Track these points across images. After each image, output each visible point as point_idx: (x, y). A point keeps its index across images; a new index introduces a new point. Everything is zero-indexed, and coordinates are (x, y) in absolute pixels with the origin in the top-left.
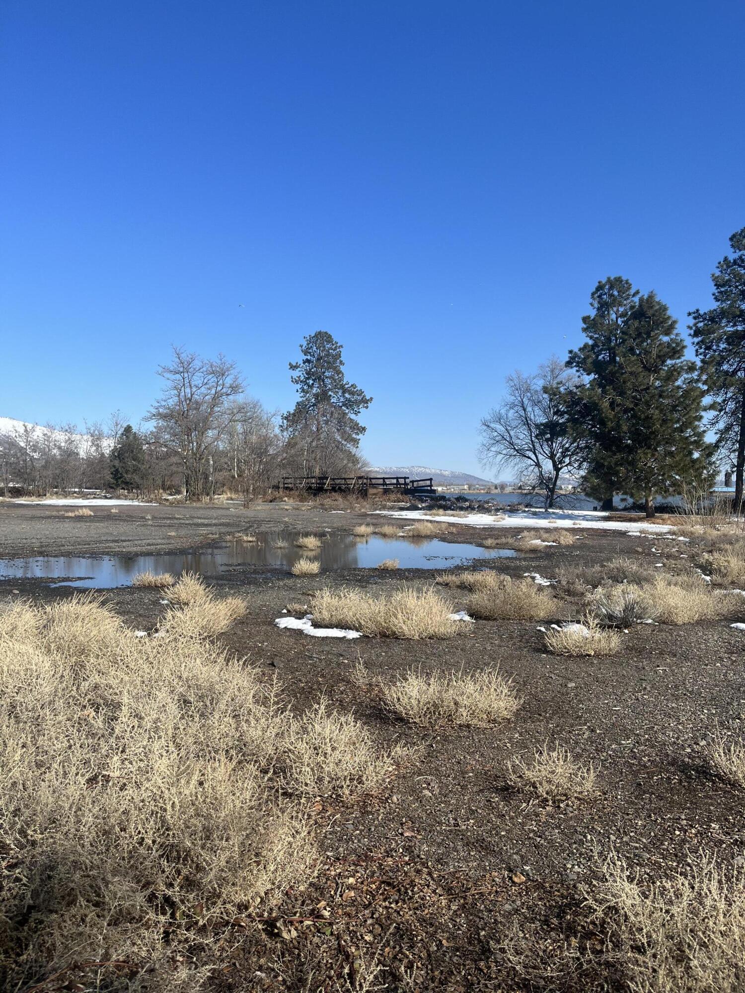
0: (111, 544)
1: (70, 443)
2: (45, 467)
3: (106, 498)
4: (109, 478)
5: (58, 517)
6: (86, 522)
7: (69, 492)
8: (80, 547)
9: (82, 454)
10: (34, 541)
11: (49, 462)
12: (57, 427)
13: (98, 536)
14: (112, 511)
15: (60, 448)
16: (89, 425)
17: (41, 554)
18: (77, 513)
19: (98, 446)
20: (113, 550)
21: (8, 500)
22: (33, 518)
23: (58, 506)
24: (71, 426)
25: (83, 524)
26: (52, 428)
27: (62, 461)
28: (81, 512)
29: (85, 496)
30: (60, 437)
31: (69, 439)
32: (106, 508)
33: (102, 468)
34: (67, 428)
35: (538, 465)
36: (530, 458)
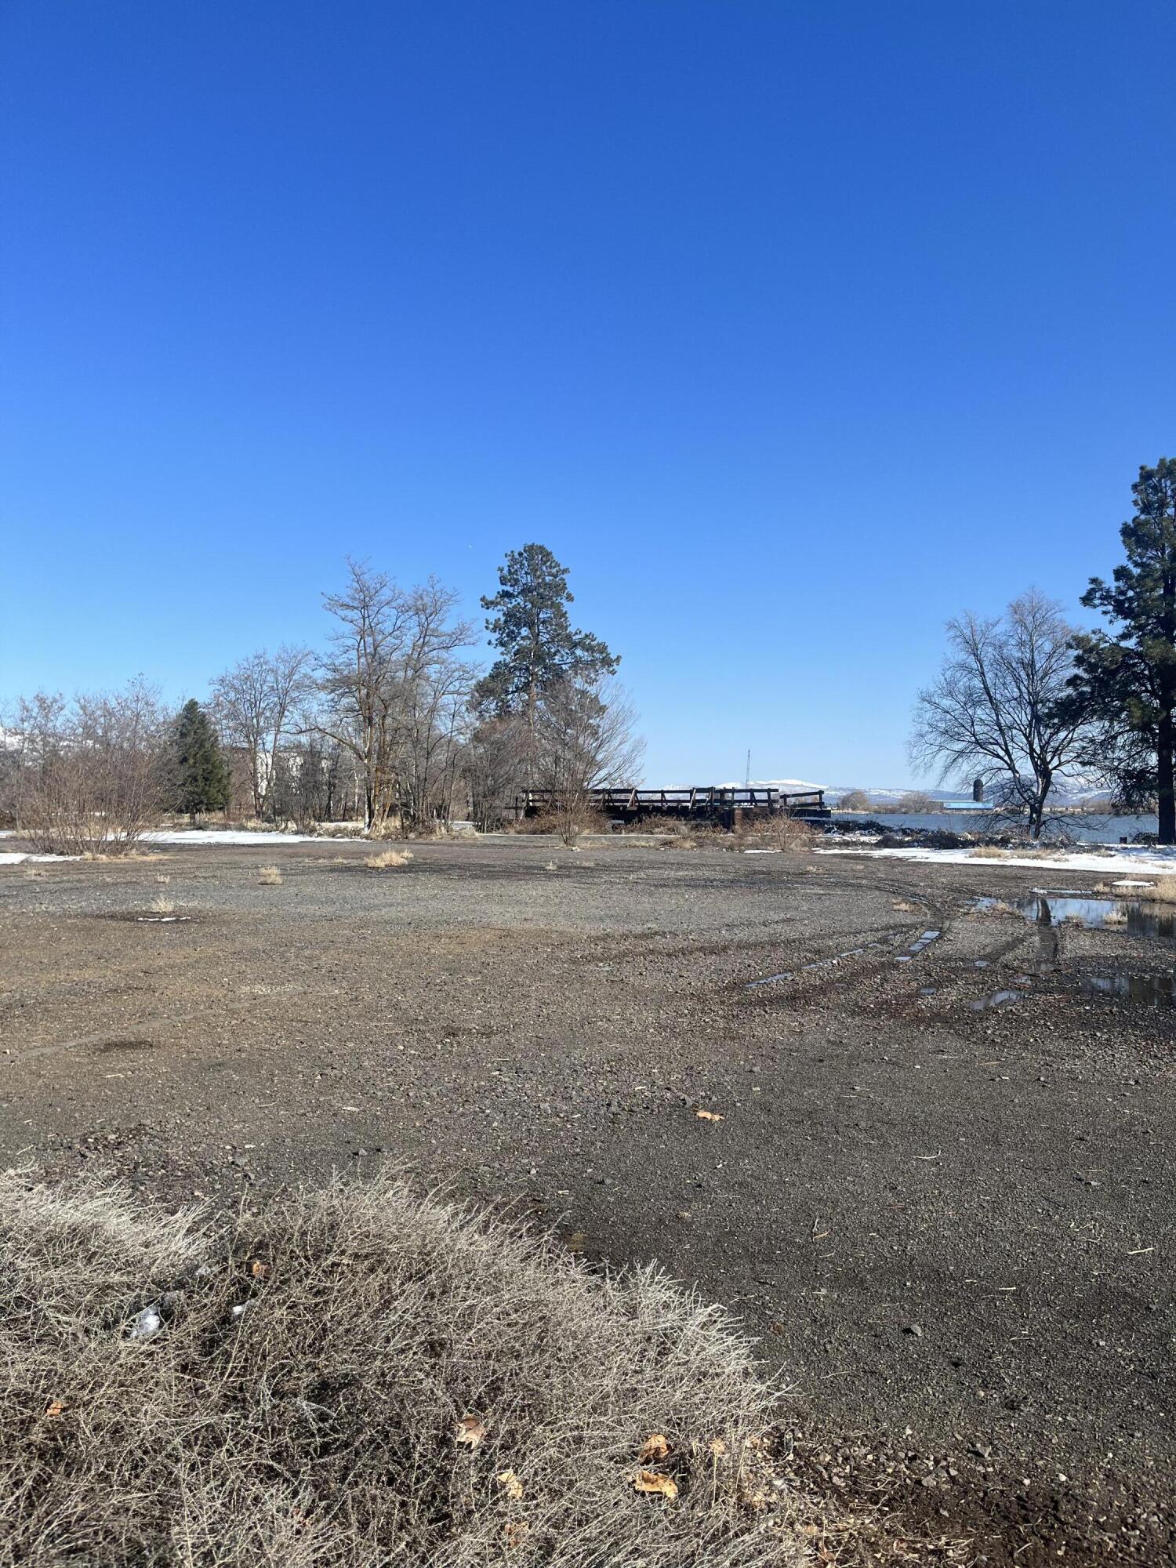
35: (1012, 768)
36: (998, 756)
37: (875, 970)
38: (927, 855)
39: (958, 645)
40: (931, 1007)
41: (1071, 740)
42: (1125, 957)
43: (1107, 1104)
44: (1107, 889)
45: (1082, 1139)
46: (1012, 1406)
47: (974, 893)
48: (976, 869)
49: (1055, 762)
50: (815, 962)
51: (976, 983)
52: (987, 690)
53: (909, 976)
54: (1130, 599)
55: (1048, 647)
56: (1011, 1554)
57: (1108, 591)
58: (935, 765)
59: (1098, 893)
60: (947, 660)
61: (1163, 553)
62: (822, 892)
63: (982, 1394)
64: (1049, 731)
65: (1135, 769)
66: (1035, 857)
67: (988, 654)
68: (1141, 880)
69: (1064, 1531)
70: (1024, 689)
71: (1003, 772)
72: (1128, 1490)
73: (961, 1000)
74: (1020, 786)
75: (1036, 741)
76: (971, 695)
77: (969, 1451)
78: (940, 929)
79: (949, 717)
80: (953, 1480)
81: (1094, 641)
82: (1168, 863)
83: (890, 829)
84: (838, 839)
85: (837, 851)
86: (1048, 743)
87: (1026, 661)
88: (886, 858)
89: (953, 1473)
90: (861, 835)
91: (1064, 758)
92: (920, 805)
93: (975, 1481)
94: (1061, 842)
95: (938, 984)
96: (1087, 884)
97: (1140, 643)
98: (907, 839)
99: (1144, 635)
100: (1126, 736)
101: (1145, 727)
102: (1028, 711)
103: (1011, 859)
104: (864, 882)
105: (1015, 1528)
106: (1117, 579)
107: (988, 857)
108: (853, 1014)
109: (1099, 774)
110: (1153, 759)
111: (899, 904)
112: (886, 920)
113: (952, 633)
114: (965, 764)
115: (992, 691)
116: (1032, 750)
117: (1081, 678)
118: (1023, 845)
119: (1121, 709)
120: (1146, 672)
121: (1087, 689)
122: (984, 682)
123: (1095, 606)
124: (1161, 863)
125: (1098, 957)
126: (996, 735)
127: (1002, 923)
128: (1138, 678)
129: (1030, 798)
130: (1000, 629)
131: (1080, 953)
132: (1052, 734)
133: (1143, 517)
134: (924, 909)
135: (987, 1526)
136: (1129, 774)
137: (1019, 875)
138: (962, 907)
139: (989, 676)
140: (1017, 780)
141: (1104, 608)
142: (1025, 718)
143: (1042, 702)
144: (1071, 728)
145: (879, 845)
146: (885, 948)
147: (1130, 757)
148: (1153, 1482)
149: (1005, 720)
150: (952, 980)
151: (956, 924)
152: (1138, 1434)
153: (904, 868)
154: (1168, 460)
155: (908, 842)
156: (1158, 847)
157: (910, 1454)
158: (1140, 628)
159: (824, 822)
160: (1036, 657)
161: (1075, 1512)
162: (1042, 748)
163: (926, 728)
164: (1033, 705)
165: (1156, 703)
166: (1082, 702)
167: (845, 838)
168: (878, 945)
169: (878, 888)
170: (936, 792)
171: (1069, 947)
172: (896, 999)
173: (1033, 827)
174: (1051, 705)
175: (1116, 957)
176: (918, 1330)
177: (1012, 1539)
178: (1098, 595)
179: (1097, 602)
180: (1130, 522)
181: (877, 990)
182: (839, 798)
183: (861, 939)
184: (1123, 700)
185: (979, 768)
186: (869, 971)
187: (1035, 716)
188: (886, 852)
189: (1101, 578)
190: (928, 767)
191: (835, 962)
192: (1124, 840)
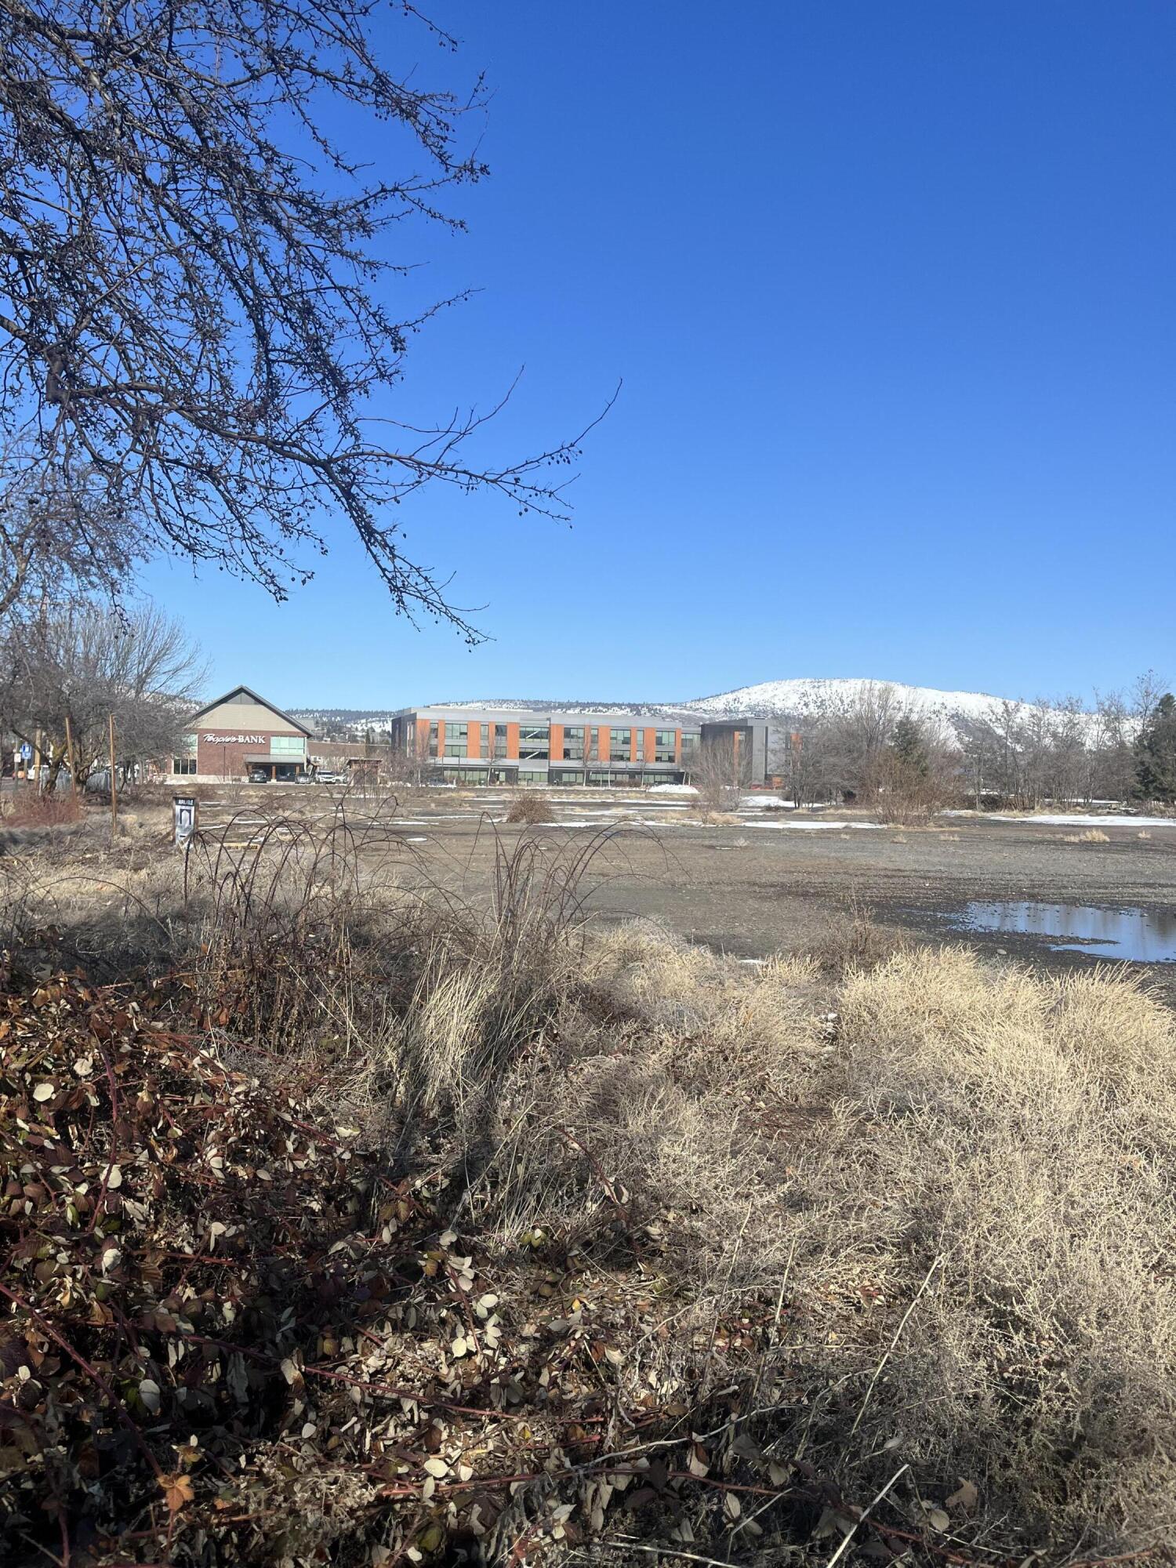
0: (1142, 890)
1: (1071, 728)
2: (1032, 764)
3: (1128, 813)
4: (1133, 781)
5: (1054, 843)
6: (1098, 851)
7: (1069, 803)
8: (1093, 891)
9: (1089, 744)
10: (1021, 877)
11: (1038, 756)
12: (1052, 704)
13: (1119, 875)
14: (1140, 835)
15: (1054, 735)
16: (1102, 698)
17: (1033, 897)
18: (1083, 837)
19: (1116, 731)
20: (1147, 899)
21: (980, 814)
22: (1017, 842)
23: (1053, 825)
24: (1074, 701)
25: (1093, 854)
26: (1044, 705)
27: (1059, 756)
28: (1089, 836)
29: (1093, 811)
30: (1056, 719)
31: (1071, 721)
32: (1129, 830)
33: (1122, 766)
34: (1067, 703)
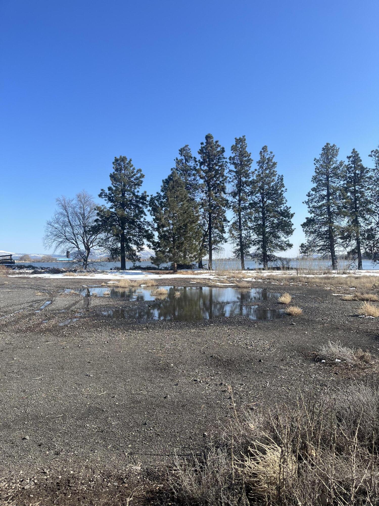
35: (78, 247)
36: (73, 243)
37: (27, 316)
38: (49, 276)
39: (60, 206)
40: (45, 327)
41: (96, 239)
42: (108, 304)
43: (98, 350)
44: (105, 284)
45: (89, 362)
46: (57, 454)
47: (64, 288)
48: (65, 280)
49: (91, 245)
50: (4, 316)
51: (62, 317)
52: (69, 221)
53: (39, 317)
54: (113, 197)
55: (89, 209)
56: (53, 502)
57: (106, 193)
58: (52, 246)
59: (103, 286)
60: (56, 211)
61: (121, 184)
62: (10, 291)
63: (48, 452)
64: (89, 236)
65: (114, 248)
66: (84, 275)
67: (70, 210)
68: (115, 281)
69: (71, 489)
70: (81, 222)
71: (75, 248)
72: (92, 470)
73: (56, 323)
74: (80, 253)
75: (85, 239)
76: (64, 223)
77: (42, 473)
78: (52, 301)
79: (57, 230)
80: (36, 484)
81: (102, 208)
82: (123, 276)
83: (37, 268)
84: (17, 272)
85: (17, 276)
86: (89, 239)
87: (82, 213)
88: (35, 277)
89: (36, 481)
90: (26, 270)
91: (94, 244)
92: (49, 259)
93: (43, 482)
94: (93, 270)
95: (49, 319)
96: (100, 283)
97: (115, 210)
98: (42, 271)
99: (117, 208)
100: (112, 238)
101: (117, 235)
102: (83, 229)
103: (77, 276)
104: (26, 286)
105: (55, 493)
106: (109, 190)
107: (70, 276)
108: (17, 332)
109: (104, 249)
110: (119, 245)
111: (38, 293)
112: (33, 299)
113: (58, 203)
114: (62, 246)
115: (71, 222)
116: (84, 242)
117: (99, 220)
118: (81, 272)
119: (111, 230)
120: (117, 219)
121: (100, 223)
122: (69, 220)
123: (102, 198)
124: (121, 276)
125: (101, 305)
126: (73, 236)
127: (72, 297)
128: (115, 220)
129: (84, 257)
130: (74, 202)
131: (95, 304)
132: (90, 237)
133: (116, 172)
134: (47, 294)
135: (46, 496)
136: (113, 250)
137: (79, 281)
138: (60, 293)
139: (70, 217)
140: (79, 251)
141: (105, 199)
142: (82, 231)
143: (87, 226)
144: (96, 235)
145: (32, 273)
146: (31, 308)
147: (113, 244)
148: (99, 465)
149: (76, 232)
150: (54, 317)
151: (56, 298)
152: (96, 451)
153: (41, 281)
154: (122, 156)
155: (43, 272)
156: (121, 271)
157: (21, 480)
158: (115, 205)
159: (12, 266)
160: (85, 212)
161: (75, 482)
162: (87, 241)
163: (49, 234)
164: (84, 227)
165: (120, 228)
166: (99, 227)
167: (21, 271)
168: (29, 308)
169: (31, 288)
170: (53, 255)
171: (92, 303)
172: (33, 326)
173: (85, 266)
174: (90, 227)
175: (106, 305)
176: (27, 437)
177: (54, 497)
178: (103, 194)
179: (103, 196)
180: (112, 173)
181: (27, 323)
182: (19, 257)
183: (22, 306)
184: (111, 227)
185: (67, 247)
186: (24, 317)
187: (85, 231)
188: (35, 275)
189: (104, 189)
190: (50, 246)
191: (12, 315)
192: (111, 269)
